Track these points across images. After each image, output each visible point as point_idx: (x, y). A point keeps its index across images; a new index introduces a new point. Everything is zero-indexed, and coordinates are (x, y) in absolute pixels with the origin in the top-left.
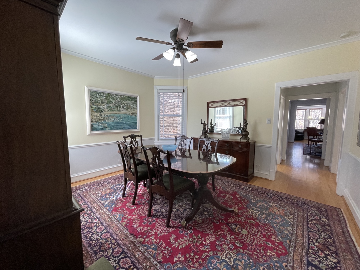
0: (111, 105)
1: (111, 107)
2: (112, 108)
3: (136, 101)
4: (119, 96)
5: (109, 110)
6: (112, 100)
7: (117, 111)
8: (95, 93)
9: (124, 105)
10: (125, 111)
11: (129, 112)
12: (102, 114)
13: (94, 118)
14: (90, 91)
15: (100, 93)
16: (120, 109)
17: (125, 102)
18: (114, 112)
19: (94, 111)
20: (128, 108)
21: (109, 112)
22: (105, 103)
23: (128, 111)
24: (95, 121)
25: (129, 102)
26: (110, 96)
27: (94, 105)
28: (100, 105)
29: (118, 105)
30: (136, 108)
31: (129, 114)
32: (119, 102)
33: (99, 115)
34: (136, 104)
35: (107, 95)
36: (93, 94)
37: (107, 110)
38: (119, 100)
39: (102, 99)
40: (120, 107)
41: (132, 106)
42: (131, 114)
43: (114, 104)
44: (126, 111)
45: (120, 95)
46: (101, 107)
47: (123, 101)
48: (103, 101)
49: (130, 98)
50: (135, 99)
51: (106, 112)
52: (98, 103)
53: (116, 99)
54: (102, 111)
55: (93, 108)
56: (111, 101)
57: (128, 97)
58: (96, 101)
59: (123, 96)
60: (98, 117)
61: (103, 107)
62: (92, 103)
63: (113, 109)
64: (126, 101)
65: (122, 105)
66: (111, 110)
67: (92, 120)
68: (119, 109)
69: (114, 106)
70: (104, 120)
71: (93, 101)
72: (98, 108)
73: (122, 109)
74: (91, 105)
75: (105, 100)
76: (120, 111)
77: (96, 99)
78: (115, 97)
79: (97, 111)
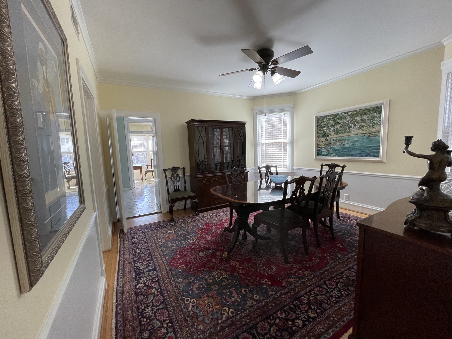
0: (338, 127)
1: (337, 130)
2: (339, 130)
3: (380, 112)
4: (349, 113)
5: (335, 134)
6: (340, 121)
7: (346, 133)
8: (322, 118)
9: (356, 123)
10: (357, 131)
11: (365, 132)
12: (328, 138)
13: (320, 143)
14: (318, 117)
15: (326, 116)
16: (351, 130)
17: (358, 119)
18: (342, 135)
19: (320, 137)
20: (363, 126)
21: (336, 136)
22: (332, 126)
23: (363, 130)
24: (321, 146)
25: (366, 117)
26: (337, 116)
27: (320, 130)
28: (326, 130)
29: (347, 124)
30: (379, 123)
31: (364, 134)
32: (348, 121)
33: (325, 140)
34: (380, 117)
35: (334, 117)
36: (319, 120)
37: (333, 133)
38: (348, 118)
39: (328, 122)
40: (350, 127)
41: (371, 121)
42: (369, 134)
43: (342, 124)
44: (360, 131)
45: (351, 112)
46: (327, 131)
47: (356, 118)
48: (330, 125)
49: (367, 111)
50: (378, 110)
51: (333, 136)
52: (324, 127)
53: (345, 118)
54: (328, 136)
55: (319, 134)
56: (338, 122)
57: (364, 110)
58: (323, 125)
59: (355, 111)
60: (324, 142)
61: (329, 131)
62: (319, 129)
63: (340, 132)
64: (361, 117)
65: (353, 123)
66: (338, 133)
67: (318, 146)
68: (348, 130)
69: (342, 127)
70: (330, 145)
71: (320, 127)
72: (325, 133)
73: (353, 130)
74: (318, 131)
75: (331, 123)
76: (350, 132)
77: (322, 124)
78: (343, 116)
79: (323, 136)
